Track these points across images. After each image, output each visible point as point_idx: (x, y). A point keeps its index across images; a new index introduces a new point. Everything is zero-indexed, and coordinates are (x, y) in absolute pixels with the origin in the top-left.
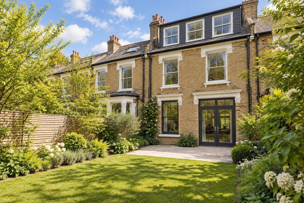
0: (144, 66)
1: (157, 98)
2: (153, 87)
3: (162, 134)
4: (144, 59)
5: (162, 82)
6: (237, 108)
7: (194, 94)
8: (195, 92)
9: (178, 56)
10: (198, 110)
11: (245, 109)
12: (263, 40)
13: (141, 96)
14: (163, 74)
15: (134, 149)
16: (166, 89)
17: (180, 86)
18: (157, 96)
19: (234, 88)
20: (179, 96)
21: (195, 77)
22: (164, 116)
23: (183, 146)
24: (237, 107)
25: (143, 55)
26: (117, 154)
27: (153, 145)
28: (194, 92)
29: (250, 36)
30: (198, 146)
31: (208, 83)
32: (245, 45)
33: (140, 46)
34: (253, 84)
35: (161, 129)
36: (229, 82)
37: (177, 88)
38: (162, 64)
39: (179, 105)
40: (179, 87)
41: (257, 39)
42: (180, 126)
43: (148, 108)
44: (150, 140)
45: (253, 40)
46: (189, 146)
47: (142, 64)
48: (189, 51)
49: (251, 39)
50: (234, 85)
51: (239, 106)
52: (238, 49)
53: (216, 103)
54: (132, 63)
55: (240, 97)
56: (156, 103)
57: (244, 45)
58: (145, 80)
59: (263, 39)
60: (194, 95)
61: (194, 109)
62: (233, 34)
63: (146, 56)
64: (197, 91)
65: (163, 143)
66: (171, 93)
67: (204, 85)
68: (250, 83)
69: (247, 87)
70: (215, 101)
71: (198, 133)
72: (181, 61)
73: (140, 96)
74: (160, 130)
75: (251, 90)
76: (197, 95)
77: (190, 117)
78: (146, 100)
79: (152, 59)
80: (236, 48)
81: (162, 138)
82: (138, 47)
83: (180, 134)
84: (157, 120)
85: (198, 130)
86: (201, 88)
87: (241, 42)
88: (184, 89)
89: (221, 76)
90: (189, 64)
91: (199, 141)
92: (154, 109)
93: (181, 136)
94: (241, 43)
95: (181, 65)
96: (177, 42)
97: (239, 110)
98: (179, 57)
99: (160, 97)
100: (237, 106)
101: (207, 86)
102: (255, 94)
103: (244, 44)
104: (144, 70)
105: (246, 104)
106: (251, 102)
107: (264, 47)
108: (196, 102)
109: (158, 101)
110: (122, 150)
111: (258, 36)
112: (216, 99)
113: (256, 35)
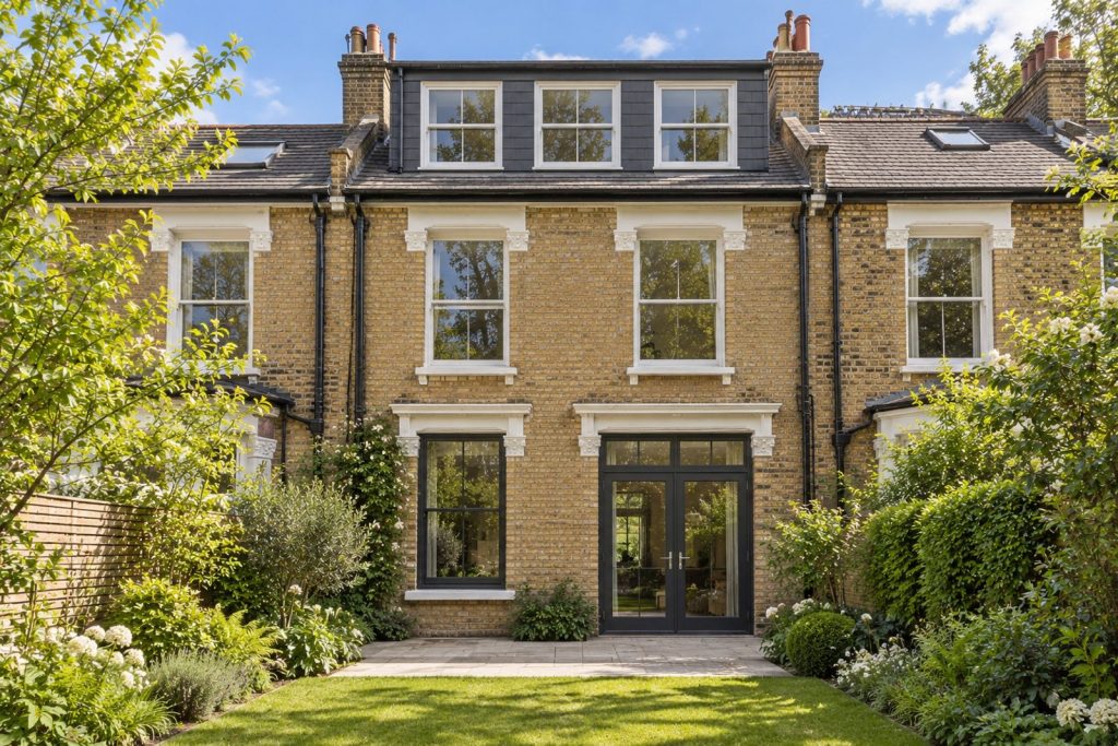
0: (321, 250)
1: (397, 417)
2: (372, 363)
3: (419, 588)
4: (323, 217)
5: (423, 344)
6: (759, 478)
7: (579, 409)
8: (586, 401)
9: (511, 228)
10: (596, 481)
11: (789, 482)
12: (854, 219)
13: (303, 405)
14: (428, 306)
15: (349, 656)
16: (444, 380)
17: (514, 371)
18: (397, 409)
19: (749, 395)
20: (512, 415)
21: (585, 336)
22: (428, 507)
23: (537, 639)
24: (761, 475)
25: (323, 196)
26: (297, 677)
27: (391, 640)
28: (580, 402)
29: (810, 192)
30: (596, 636)
31: (641, 366)
32: (793, 226)
33: (286, 147)
34: (819, 386)
35: (413, 565)
36: (732, 370)
37: (500, 379)
38: (425, 253)
39: (508, 454)
40: (509, 375)
41: (837, 211)
42: (512, 552)
43: (357, 465)
44: (374, 615)
45: (819, 212)
46: (566, 637)
47: (314, 242)
48: (558, 211)
49: (814, 205)
50: (749, 383)
51: (765, 471)
52: (766, 236)
53: (675, 452)
54: (254, 228)
55: (770, 434)
56: (395, 440)
57: (787, 226)
58: (331, 324)
59: (856, 214)
60: (579, 416)
61: (579, 476)
62: (738, 171)
63: (337, 203)
64: (593, 398)
65: (429, 631)
66: (472, 398)
67: (625, 372)
68: (811, 382)
69: (797, 396)
70: (669, 443)
71: (596, 579)
72: (524, 253)
73: (296, 401)
74: (413, 571)
75: (813, 411)
76: (596, 417)
77: (563, 511)
78: (336, 422)
79: (367, 226)
80: (756, 231)
81: (422, 609)
82: (280, 150)
83: (512, 587)
84: (399, 525)
85: (596, 565)
86: (613, 384)
87: (777, 210)
88: (534, 384)
89: (698, 341)
90: (558, 272)
91: (600, 613)
92: (387, 470)
93: (519, 594)
94: (776, 215)
95: (522, 274)
96: (491, 158)
97: (768, 487)
98: (514, 234)
99: (413, 417)
100: (760, 471)
101: (641, 378)
102: (827, 426)
103: (787, 220)
104: (321, 271)
105: (793, 464)
106: (813, 456)
107: (858, 246)
108: (589, 447)
109: (402, 435)
110: (317, 661)
111: (841, 199)
112: (676, 438)
113: (831, 194)
